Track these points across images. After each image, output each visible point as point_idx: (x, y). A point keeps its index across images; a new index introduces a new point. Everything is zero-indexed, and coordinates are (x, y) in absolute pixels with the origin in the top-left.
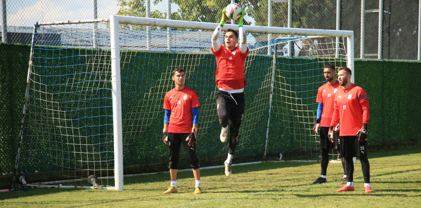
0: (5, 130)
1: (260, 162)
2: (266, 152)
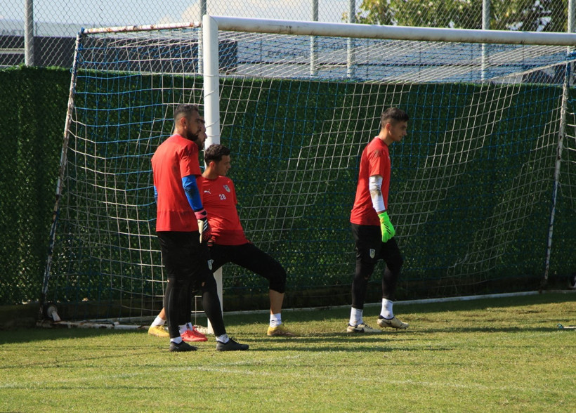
0: (28, 224)
1: (536, 292)
2: (547, 273)
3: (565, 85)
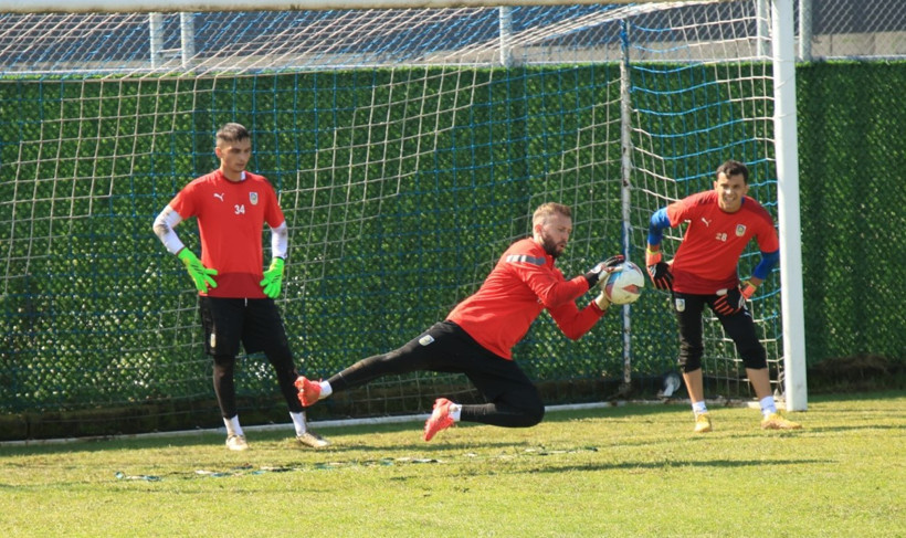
2: (627, 372)
3: (622, 63)
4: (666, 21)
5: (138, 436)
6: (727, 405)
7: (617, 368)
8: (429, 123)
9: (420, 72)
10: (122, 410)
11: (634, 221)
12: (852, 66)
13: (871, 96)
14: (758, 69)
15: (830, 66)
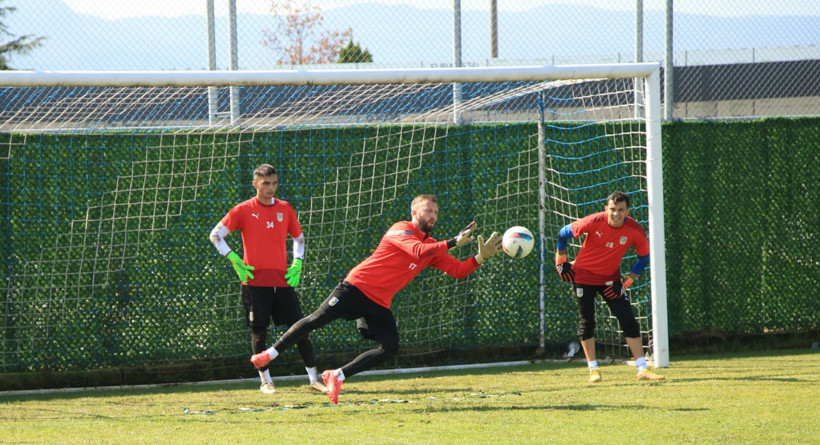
2: (542, 340)
3: (539, 122)
4: (570, 93)
5: (199, 383)
6: (612, 363)
7: (535, 337)
8: (403, 164)
9: (397, 129)
10: (188, 365)
11: (547, 233)
12: (701, 124)
13: (715, 145)
14: (635, 127)
15: (686, 125)
